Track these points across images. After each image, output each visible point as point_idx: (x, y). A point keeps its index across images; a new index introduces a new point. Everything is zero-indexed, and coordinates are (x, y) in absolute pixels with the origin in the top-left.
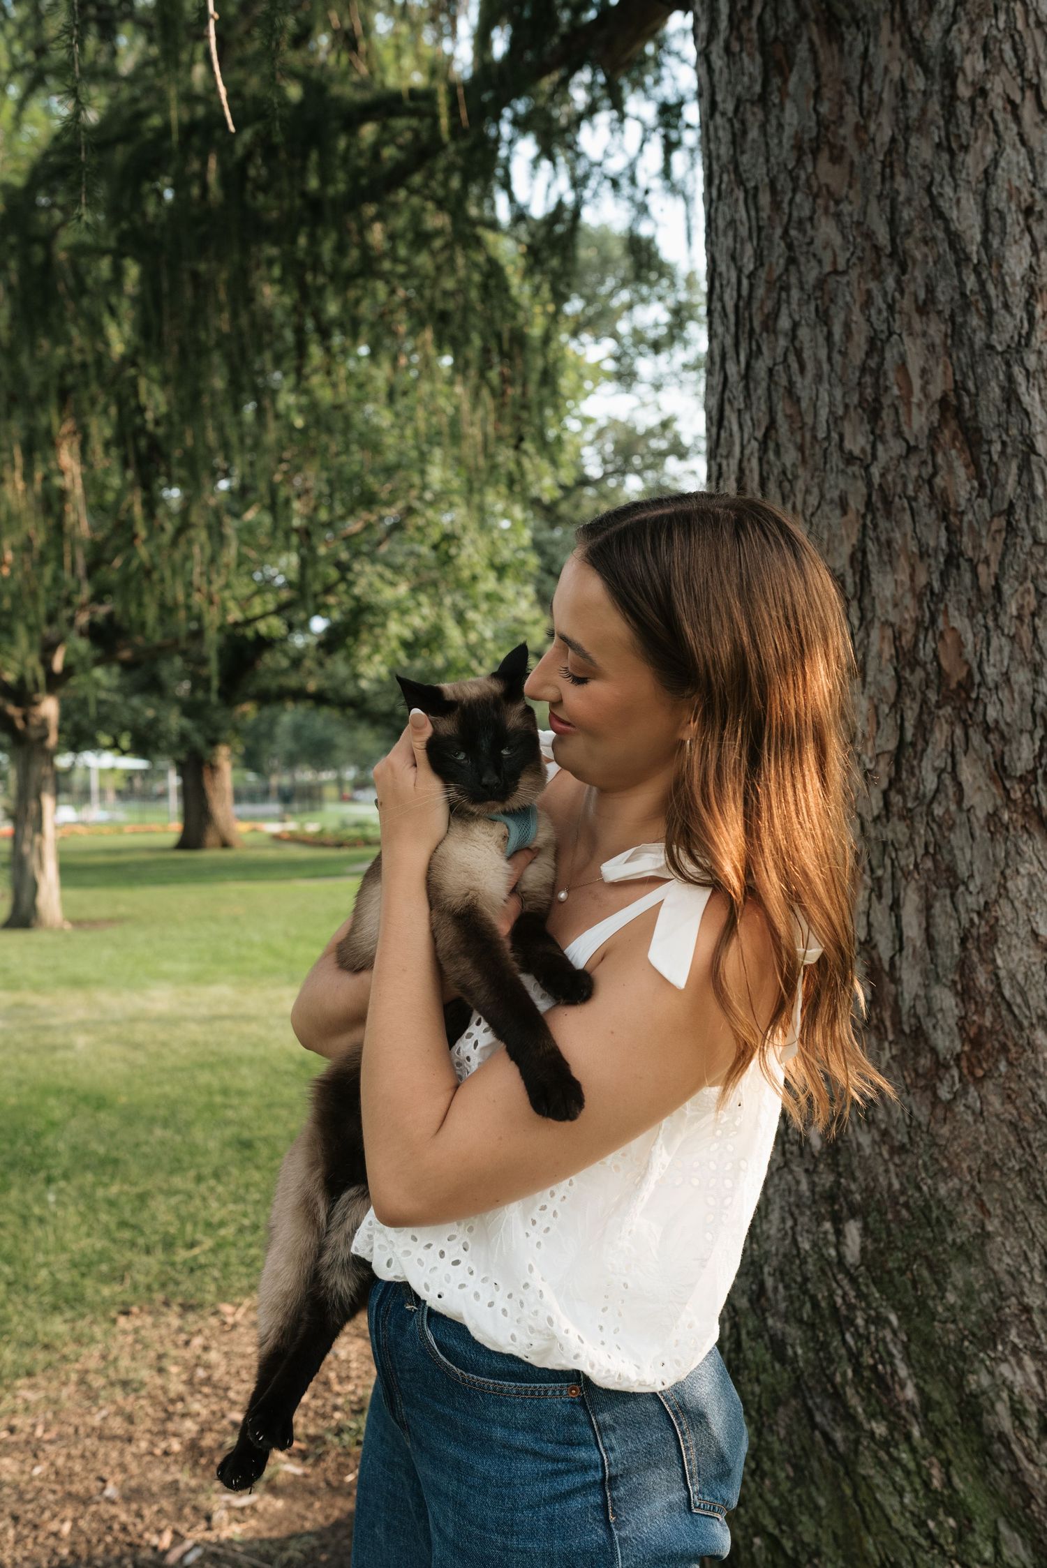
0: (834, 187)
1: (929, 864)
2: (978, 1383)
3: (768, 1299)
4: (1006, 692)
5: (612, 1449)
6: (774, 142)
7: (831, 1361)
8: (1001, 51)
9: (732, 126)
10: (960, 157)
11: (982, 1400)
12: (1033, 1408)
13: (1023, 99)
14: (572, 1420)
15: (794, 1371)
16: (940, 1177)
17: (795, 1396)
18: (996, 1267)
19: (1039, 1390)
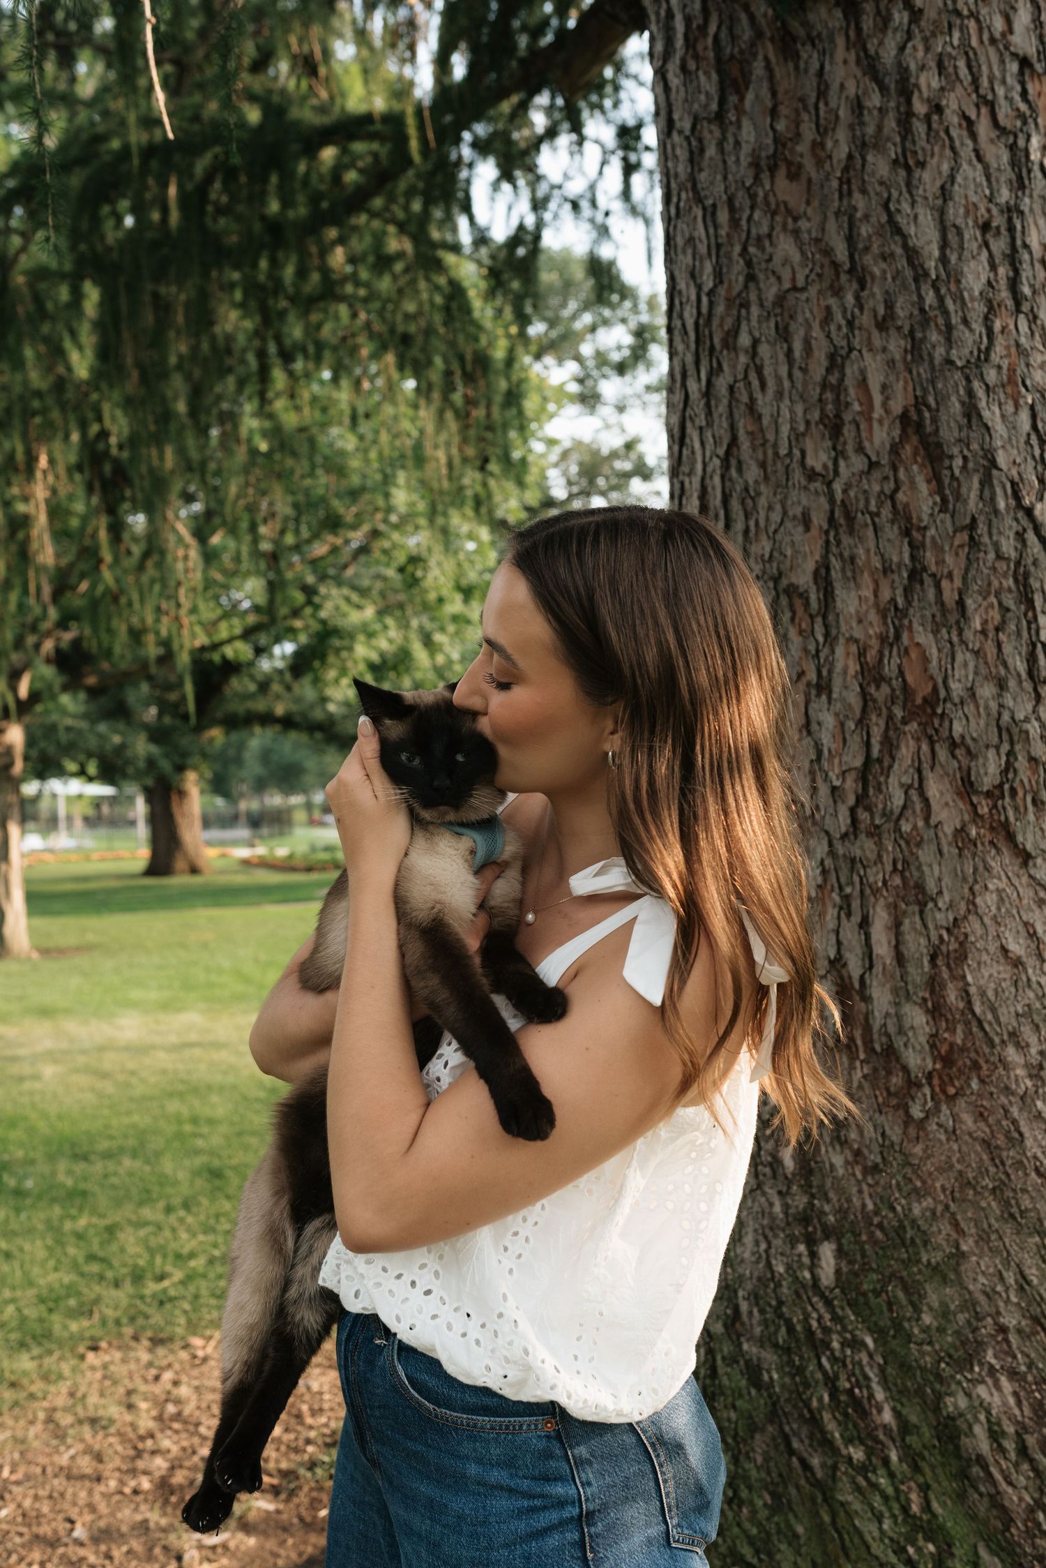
0: (792, 204)
1: (897, 881)
2: (956, 1406)
3: (743, 1324)
4: (972, 706)
5: (589, 1484)
6: (731, 160)
7: (807, 1385)
8: (955, 67)
9: (690, 144)
10: (917, 173)
11: (958, 1422)
12: (1010, 1429)
13: (979, 115)
14: (548, 1455)
15: (770, 1396)
16: (913, 1196)
17: (771, 1422)
18: (971, 1287)
19: (1017, 1412)
